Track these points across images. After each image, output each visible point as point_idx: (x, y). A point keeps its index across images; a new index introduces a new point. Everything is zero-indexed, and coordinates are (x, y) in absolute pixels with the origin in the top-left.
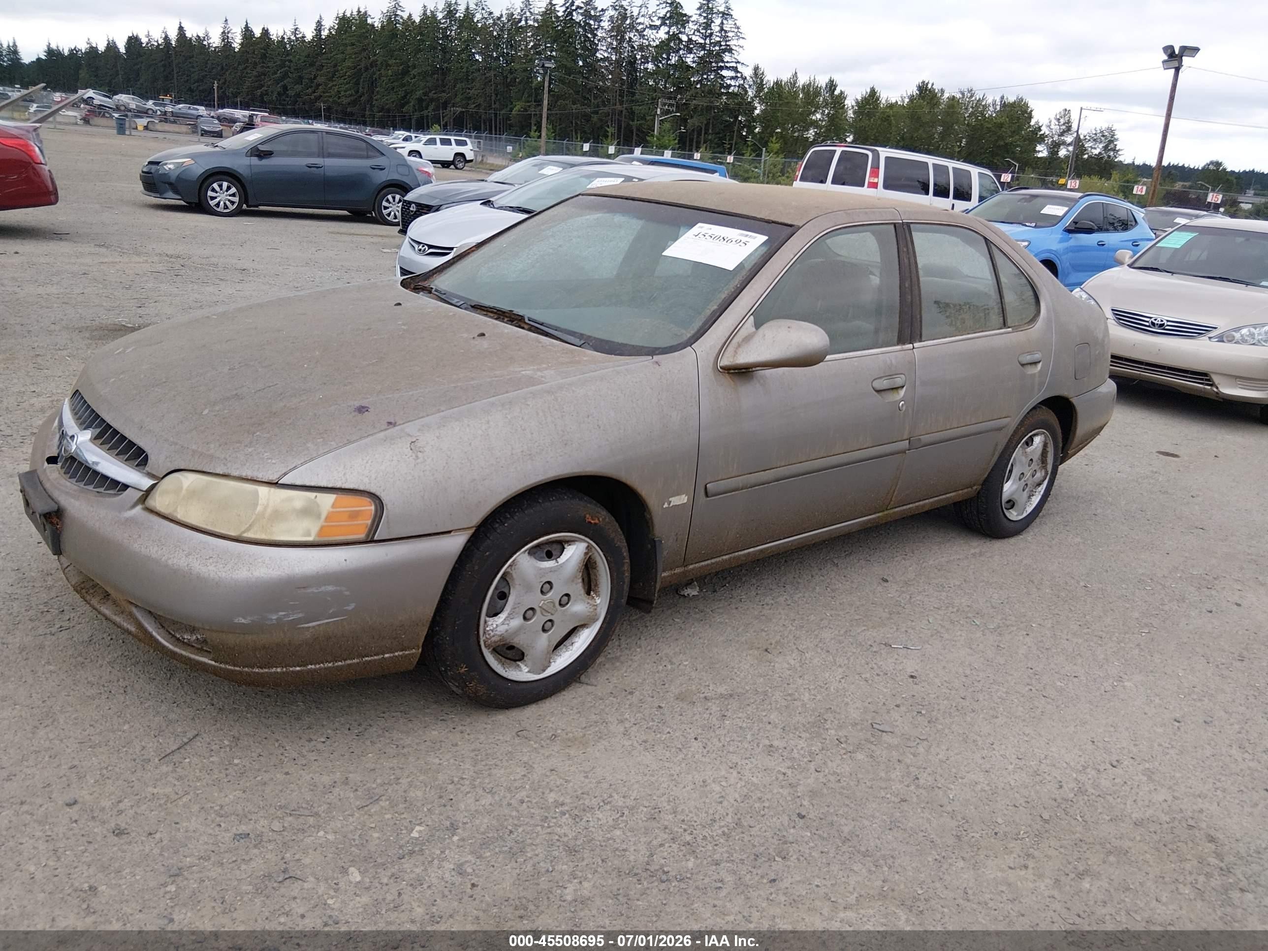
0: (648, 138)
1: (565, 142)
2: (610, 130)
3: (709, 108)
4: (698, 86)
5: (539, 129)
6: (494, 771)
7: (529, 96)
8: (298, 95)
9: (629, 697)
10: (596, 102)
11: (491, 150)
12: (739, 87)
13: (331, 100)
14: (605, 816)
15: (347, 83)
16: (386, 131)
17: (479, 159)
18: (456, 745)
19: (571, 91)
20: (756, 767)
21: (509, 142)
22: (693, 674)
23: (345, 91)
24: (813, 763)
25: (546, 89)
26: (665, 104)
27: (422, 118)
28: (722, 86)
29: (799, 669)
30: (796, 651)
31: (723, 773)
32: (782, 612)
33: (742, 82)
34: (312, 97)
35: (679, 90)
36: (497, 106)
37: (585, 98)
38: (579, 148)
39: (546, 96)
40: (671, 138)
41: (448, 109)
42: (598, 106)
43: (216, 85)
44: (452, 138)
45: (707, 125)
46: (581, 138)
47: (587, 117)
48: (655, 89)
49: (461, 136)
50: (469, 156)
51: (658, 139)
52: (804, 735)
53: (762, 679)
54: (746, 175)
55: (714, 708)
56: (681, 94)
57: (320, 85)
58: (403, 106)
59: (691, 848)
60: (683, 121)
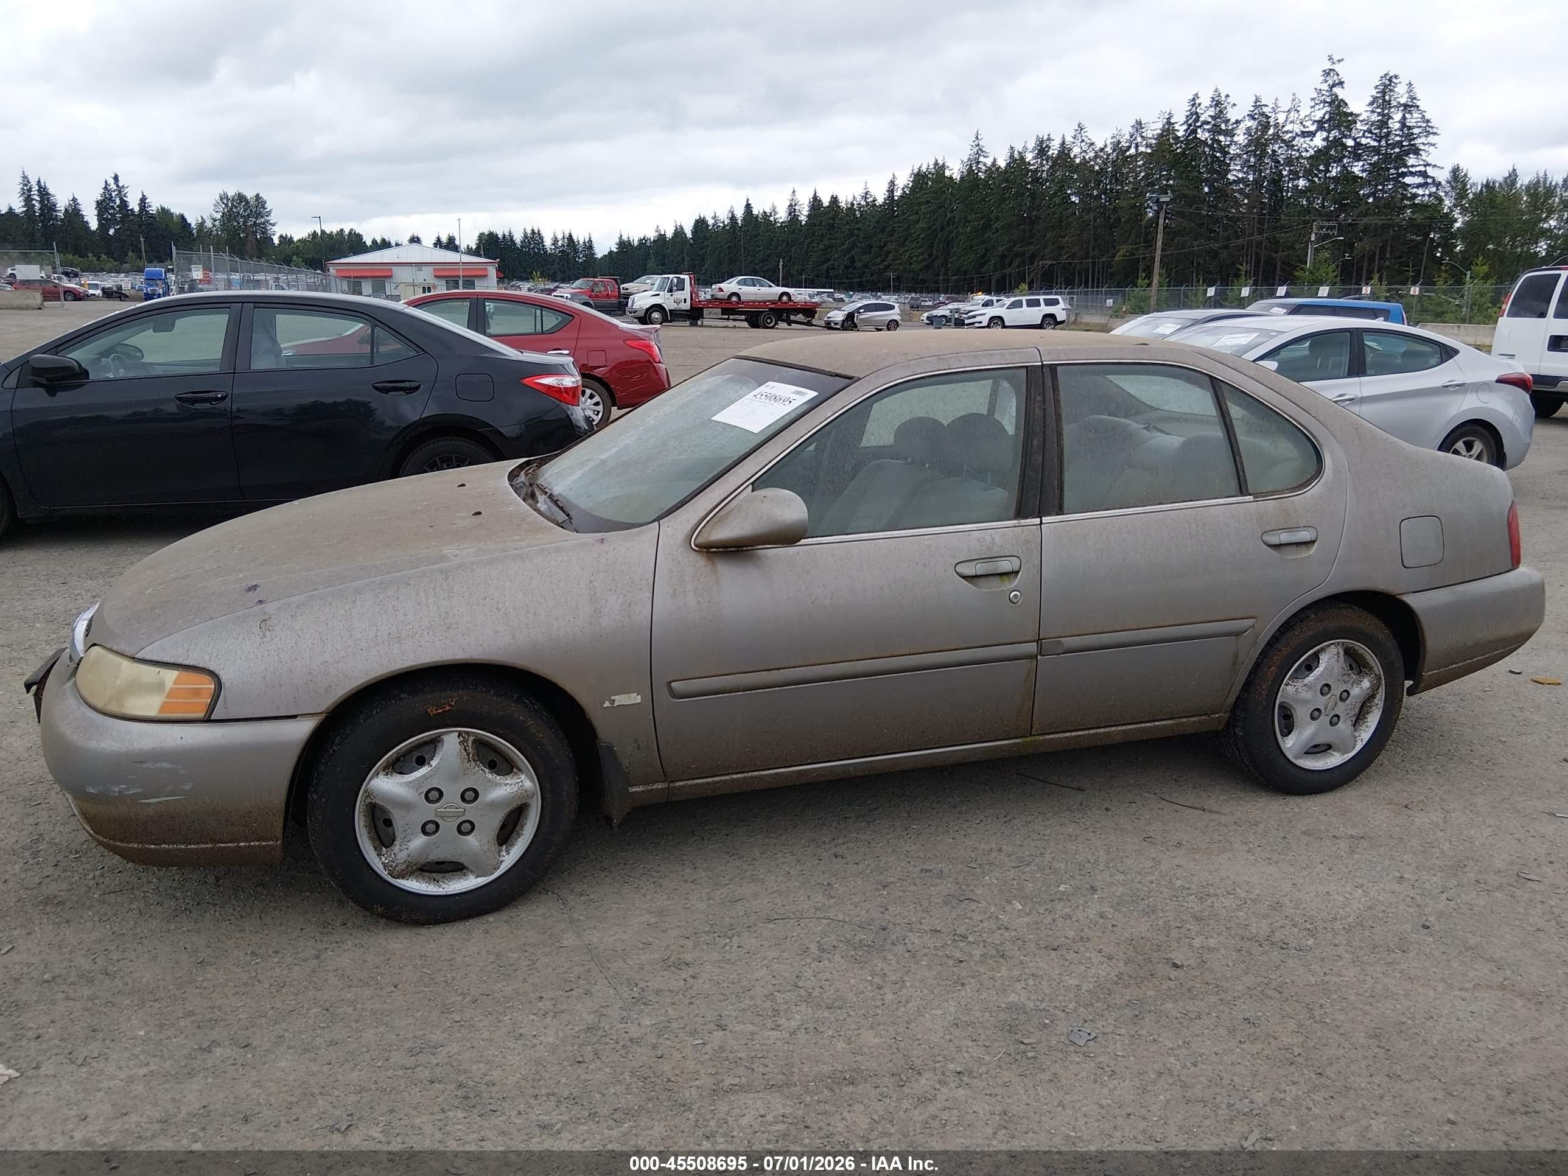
0: (1296, 274)
1: (1182, 288)
2: (1243, 268)
3: (1385, 227)
4: (1371, 200)
5: (1149, 276)
6: (1125, 860)
7: (1137, 237)
8: (866, 266)
9: (1254, 827)
10: (1226, 234)
11: (1087, 307)
12: (1430, 196)
13: (901, 268)
14: (1228, 902)
15: (920, 247)
16: (961, 296)
17: (1073, 318)
18: (1090, 840)
19: (1193, 225)
20: (1383, 889)
21: (1109, 294)
22: (1322, 818)
23: (918, 256)
24: (1445, 894)
25: (1161, 228)
26: (1322, 228)
27: (1004, 277)
28: (1404, 197)
29: (1441, 824)
30: (1440, 810)
31: (1348, 889)
32: (1430, 778)
33: (1434, 189)
34: (881, 267)
35: (1343, 208)
36: (1096, 253)
37: (1212, 231)
38: (1200, 293)
39: (1160, 236)
40: (1330, 270)
41: (1036, 263)
42: (1229, 239)
43: (781, 263)
44: (1041, 298)
45: (1383, 249)
46: (1204, 282)
47: (1213, 254)
48: (1308, 210)
49: (1051, 293)
50: (1061, 316)
51: (1311, 273)
52: (1439, 874)
53: (1398, 829)
54: (1440, 309)
55: (1343, 845)
56: (1345, 212)
57: (890, 252)
58: (982, 265)
59: (1312, 933)
60: (1349, 246)
